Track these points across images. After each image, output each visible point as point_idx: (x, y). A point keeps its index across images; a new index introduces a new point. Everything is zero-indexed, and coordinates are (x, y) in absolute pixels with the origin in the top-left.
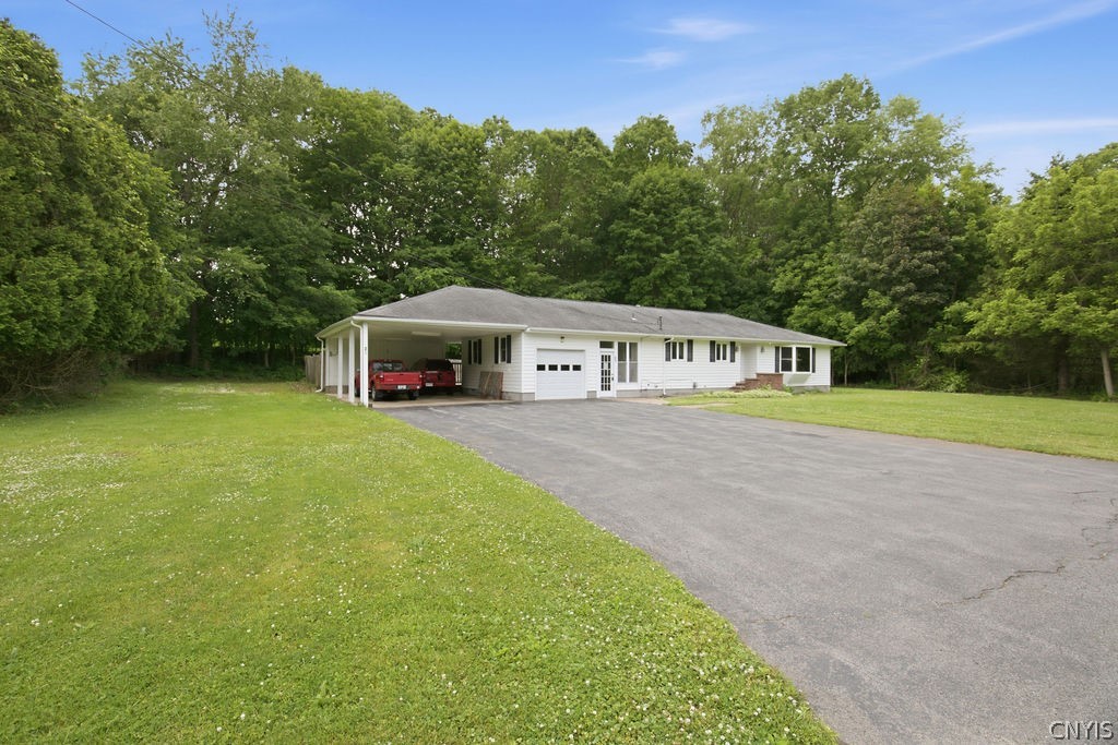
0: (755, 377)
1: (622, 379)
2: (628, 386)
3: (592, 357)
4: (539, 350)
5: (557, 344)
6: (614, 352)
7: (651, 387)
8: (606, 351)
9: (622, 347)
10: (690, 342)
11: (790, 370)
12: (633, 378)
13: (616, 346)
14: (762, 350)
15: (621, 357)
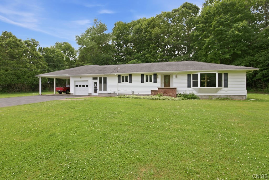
0: (157, 89)
1: (101, 89)
2: (103, 92)
3: (90, 83)
4: (75, 81)
5: (80, 79)
6: (98, 81)
7: (112, 93)
8: (95, 81)
9: (101, 79)
10: (130, 76)
11: (197, 86)
12: (105, 89)
13: (98, 79)
14: (176, 77)
15: (101, 82)
